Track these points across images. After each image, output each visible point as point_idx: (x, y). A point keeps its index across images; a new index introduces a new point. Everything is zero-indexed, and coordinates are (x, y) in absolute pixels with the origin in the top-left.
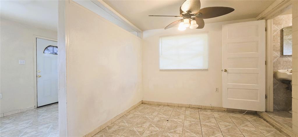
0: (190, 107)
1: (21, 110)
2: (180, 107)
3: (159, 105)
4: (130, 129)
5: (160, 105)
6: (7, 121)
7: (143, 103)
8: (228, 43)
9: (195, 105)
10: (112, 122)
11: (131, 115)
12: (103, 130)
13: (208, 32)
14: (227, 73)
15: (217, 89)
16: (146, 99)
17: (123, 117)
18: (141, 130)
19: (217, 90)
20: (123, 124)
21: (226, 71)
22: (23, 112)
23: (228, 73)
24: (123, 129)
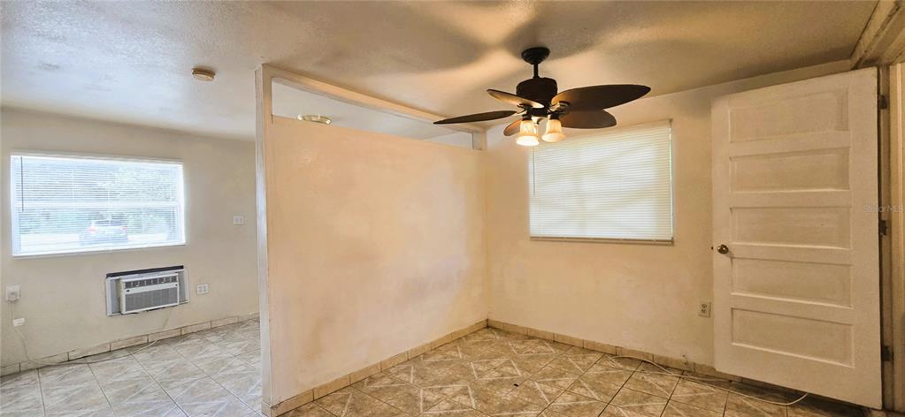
0: (618, 355)
1: (238, 317)
2: (587, 349)
3: (529, 336)
4: (411, 391)
5: (531, 338)
6: (213, 339)
7: (489, 326)
8: (730, 158)
9: (633, 352)
10: (384, 369)
11: (438, 357)
12: (355, 384)
13: (671, 121)
14: (729, 259)
15: (704, 306)
16: (497, 317)
17: (415, 358)
18: (432, 397)
19: (703, 311)
20: (403, 376)
21: (724, 250)
22: (242, 323)
23: (732, 258)
24: (396, 390)
